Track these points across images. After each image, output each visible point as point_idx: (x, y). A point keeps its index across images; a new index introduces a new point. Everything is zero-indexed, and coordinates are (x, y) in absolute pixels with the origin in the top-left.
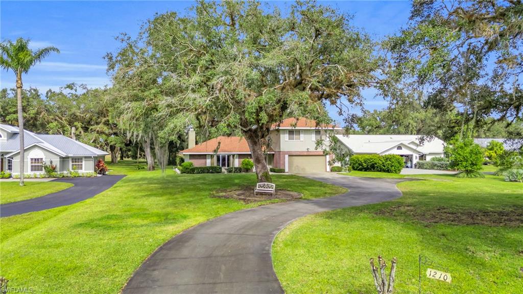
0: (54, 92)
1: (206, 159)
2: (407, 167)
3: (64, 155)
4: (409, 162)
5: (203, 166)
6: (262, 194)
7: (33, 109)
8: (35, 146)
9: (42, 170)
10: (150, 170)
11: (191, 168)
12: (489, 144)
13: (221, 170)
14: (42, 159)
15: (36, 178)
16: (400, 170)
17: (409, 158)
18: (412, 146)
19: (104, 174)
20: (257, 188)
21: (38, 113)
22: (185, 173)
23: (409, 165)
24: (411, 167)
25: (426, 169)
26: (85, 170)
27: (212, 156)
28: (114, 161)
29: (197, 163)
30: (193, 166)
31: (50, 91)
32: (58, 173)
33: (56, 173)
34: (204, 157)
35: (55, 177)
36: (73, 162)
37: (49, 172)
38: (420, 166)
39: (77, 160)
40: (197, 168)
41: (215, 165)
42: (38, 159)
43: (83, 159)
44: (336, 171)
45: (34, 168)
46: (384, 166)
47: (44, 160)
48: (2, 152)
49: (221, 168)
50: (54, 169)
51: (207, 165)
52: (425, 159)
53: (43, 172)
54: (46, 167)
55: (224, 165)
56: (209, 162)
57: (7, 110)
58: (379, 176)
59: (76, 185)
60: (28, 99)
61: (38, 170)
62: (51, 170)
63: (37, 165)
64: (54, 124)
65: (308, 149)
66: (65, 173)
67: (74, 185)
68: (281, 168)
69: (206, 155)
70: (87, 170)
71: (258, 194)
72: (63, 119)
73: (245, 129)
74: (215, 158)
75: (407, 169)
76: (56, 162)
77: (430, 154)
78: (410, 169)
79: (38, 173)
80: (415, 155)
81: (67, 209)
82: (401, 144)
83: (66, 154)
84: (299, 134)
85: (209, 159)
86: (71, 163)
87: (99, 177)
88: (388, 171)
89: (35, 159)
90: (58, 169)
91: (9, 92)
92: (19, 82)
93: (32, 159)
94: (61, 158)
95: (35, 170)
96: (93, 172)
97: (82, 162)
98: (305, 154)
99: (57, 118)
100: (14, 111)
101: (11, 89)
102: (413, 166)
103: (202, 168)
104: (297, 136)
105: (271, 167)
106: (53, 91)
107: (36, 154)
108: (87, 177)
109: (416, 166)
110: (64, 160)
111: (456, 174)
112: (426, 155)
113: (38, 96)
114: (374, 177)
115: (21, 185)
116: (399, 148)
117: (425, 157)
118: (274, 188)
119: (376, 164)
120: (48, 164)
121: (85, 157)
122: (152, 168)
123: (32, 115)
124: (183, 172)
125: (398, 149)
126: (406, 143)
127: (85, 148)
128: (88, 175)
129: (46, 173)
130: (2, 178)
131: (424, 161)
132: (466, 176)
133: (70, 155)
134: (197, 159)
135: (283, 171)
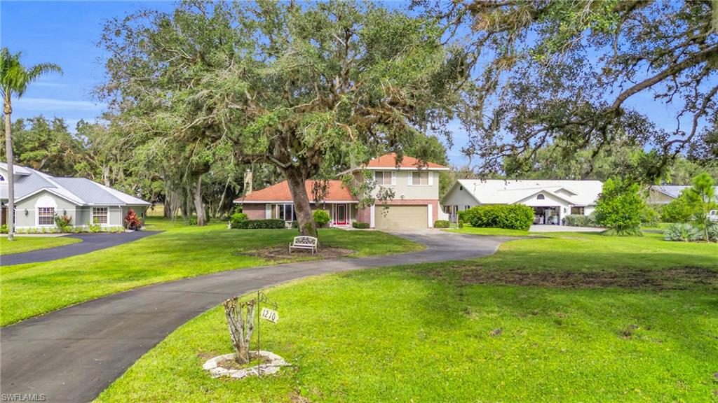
0: (87, 123)
1: (265, 209)
2: (553, 223)
3: (81, 203)
4: (556, 217)
5: (261, 218)
6: (299, 251)
7: (55, 146)
8: (44, 192)
9: (52, 223)
10: (200, 225)
11: (243, 221)
12: (681, 194)
13: (284, 225)
14: (53, 208)
15: (45, 233)
16: (528, 227)
17: (556, 210)
18: (561, 195)
19: (137, 230)
20: (295, 244)
21: (63, 150)
22: (235, 227)
23: (555, 220)
24: (558, 224)
25: (577, 226)
26: (111, 223)
27: (273, 206)
28: (168, 215)
29: (252, 215)
30: (247, 219)
31: (82, 121)
32: (74, 227)
33: (71, 227)
34: (262, 206)
35: (69, 232)
36: (94, 213)
37: (61, 225)
38: (569, 222)
39: (101, 210)
40: (251, 221)
41: (277, 217)
42: (48, 209)
43: (108, 209)
44: (440, 227)
45: (43, 221)
46: (507, 220)
47: (55, 210)
48: (2, 200)
49: (283, 222)
50: (69, 221)
51: (267, 218)
52: (583, 213)
53: (54, 226)
54: (57, 219)
55: (288, 218)
56: (268, 214)
57: (22, 146)
58: (491, 234)
59: (85, 241)
60: (49, 132)
61: (48, 223)
62: (64, 223)
63: (47, 216)
64: (82, 165)
65: (402, 197)
66: (84, 227)
67: (82, 241)
68: (365, 222)
69: (265, 204)
70: (114, 223)
71: (294, 251)
72: (96, 158)
73: (283, 166)
74: (277, 208)
75: (553, 226)
76: (72, 213)
77: (589, 206)
78: (556, 226)
79: (47, 227)
80: (563, 207)
81: (35, 266)
82: (543, 191)
83: (84, 203)
84: (391, 177)
85: (269, 209)
86: (92, 215)
87: (129, 233)
88: (512, 227)
89: (45, 209)
90: (73, 222)
91: (25, 123)
92: (8, 106)
93: (40, 209)
94: (78, 207)
95: (44, 223)
96: (121, 226)
97: (106, 213)
98: (399, 204)
99: (87, 157)
100: (32, 148)
101: (28, 120)
102: (561, 222)
103: (259, 221)
104: (388, 179)
105: (355, 221)
106: (85, 122)
107: (45, 202)
108: (111, 232)
109: (564, 222)
110: (82, 210)
111: (603, 232)
112: (583, 207)
113: (64, 128)
114: (486, 234)
115: (9, 239)
116: (541, 197)
117: (583, 210)
118: (316, 243)
119: (497, 217)
120: (61, 215)
121: (111, 207)
122: (202, 222)
123: (54, 153)
124: (233, 227)
125: (538, 198)
126: (552, 191)
127: (112, 195)
128: (113, 231)
129: (57, 227)
130: (2, 233)
131: (581, 215)
132: (616, 233)
133: (90, 204)
134: (253, 209)
135: (367, 226)
